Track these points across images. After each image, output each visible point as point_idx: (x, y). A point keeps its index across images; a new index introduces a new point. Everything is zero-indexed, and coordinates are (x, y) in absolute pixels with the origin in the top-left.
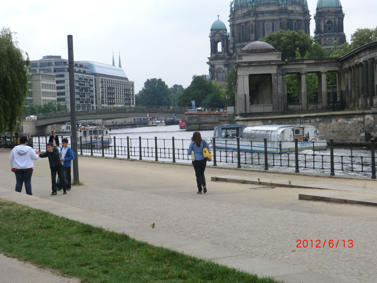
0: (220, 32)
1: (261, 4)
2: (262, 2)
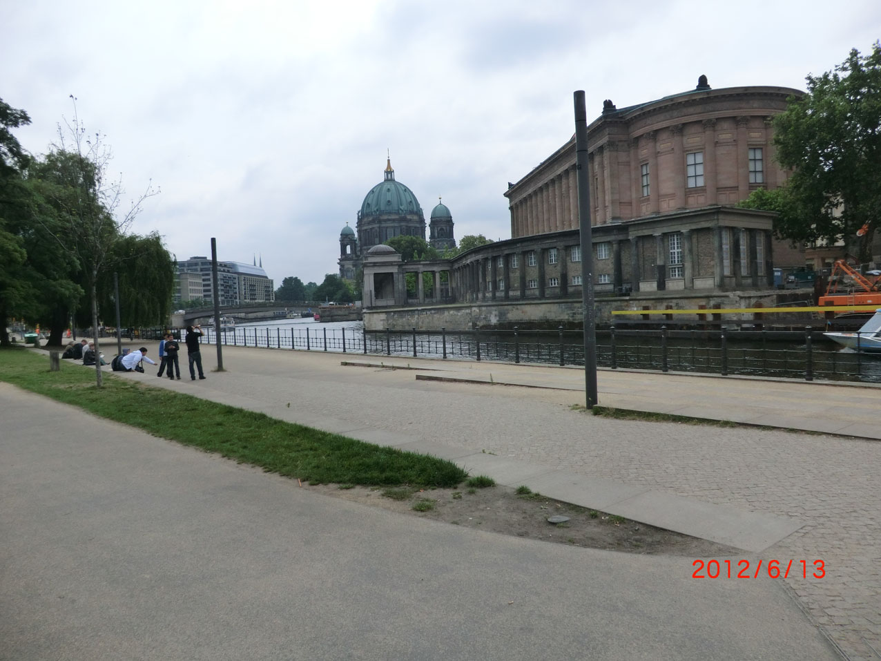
0: (349, 236)
1: (384, 213)
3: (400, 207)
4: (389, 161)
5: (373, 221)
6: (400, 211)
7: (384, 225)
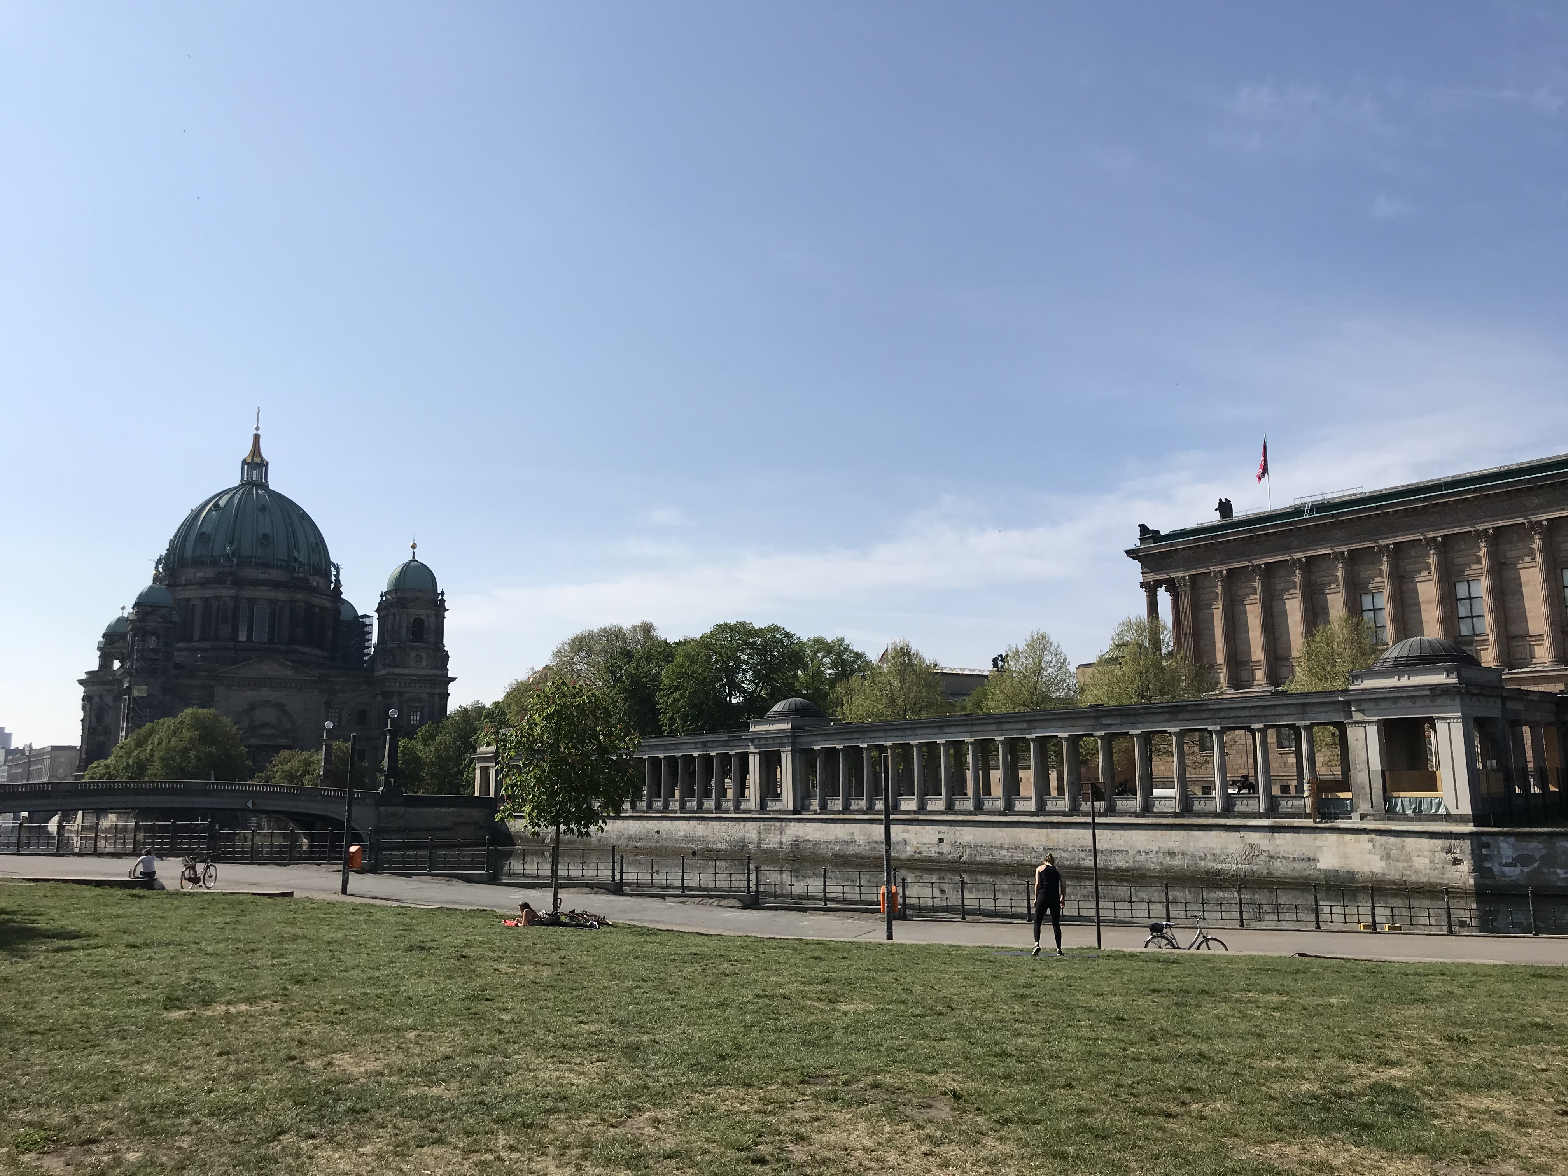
0: (163, 611)
1: (251, 563)
2: (253, 560)
3: (296, 554)
4: (257, 438)
5: (219, 580)
6: (296, 565)
7: (248, 592)
